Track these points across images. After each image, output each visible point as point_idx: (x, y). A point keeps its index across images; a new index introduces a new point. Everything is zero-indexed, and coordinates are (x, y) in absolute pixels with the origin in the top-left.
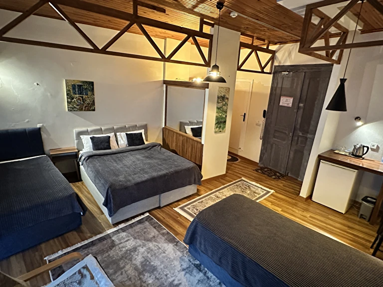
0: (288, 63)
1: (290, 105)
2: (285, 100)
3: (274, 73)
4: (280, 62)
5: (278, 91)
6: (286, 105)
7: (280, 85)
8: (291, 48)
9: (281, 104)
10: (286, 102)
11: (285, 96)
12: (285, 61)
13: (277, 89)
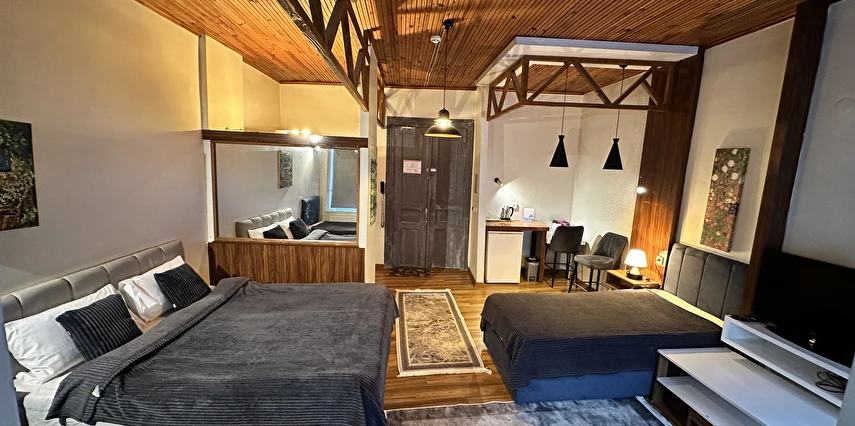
0: (407, 115)
1: (419, 172)
2: (409, 165)
3: (388, 127)
4: (395, 112)
5: (398, 152)
6: (413, 172)
7: (399, 145)
8: (409, 95)
9: (405, 171)
10: (412, 167)
11: (408, 159)
12: (402, 112)
13: (396, 151)
